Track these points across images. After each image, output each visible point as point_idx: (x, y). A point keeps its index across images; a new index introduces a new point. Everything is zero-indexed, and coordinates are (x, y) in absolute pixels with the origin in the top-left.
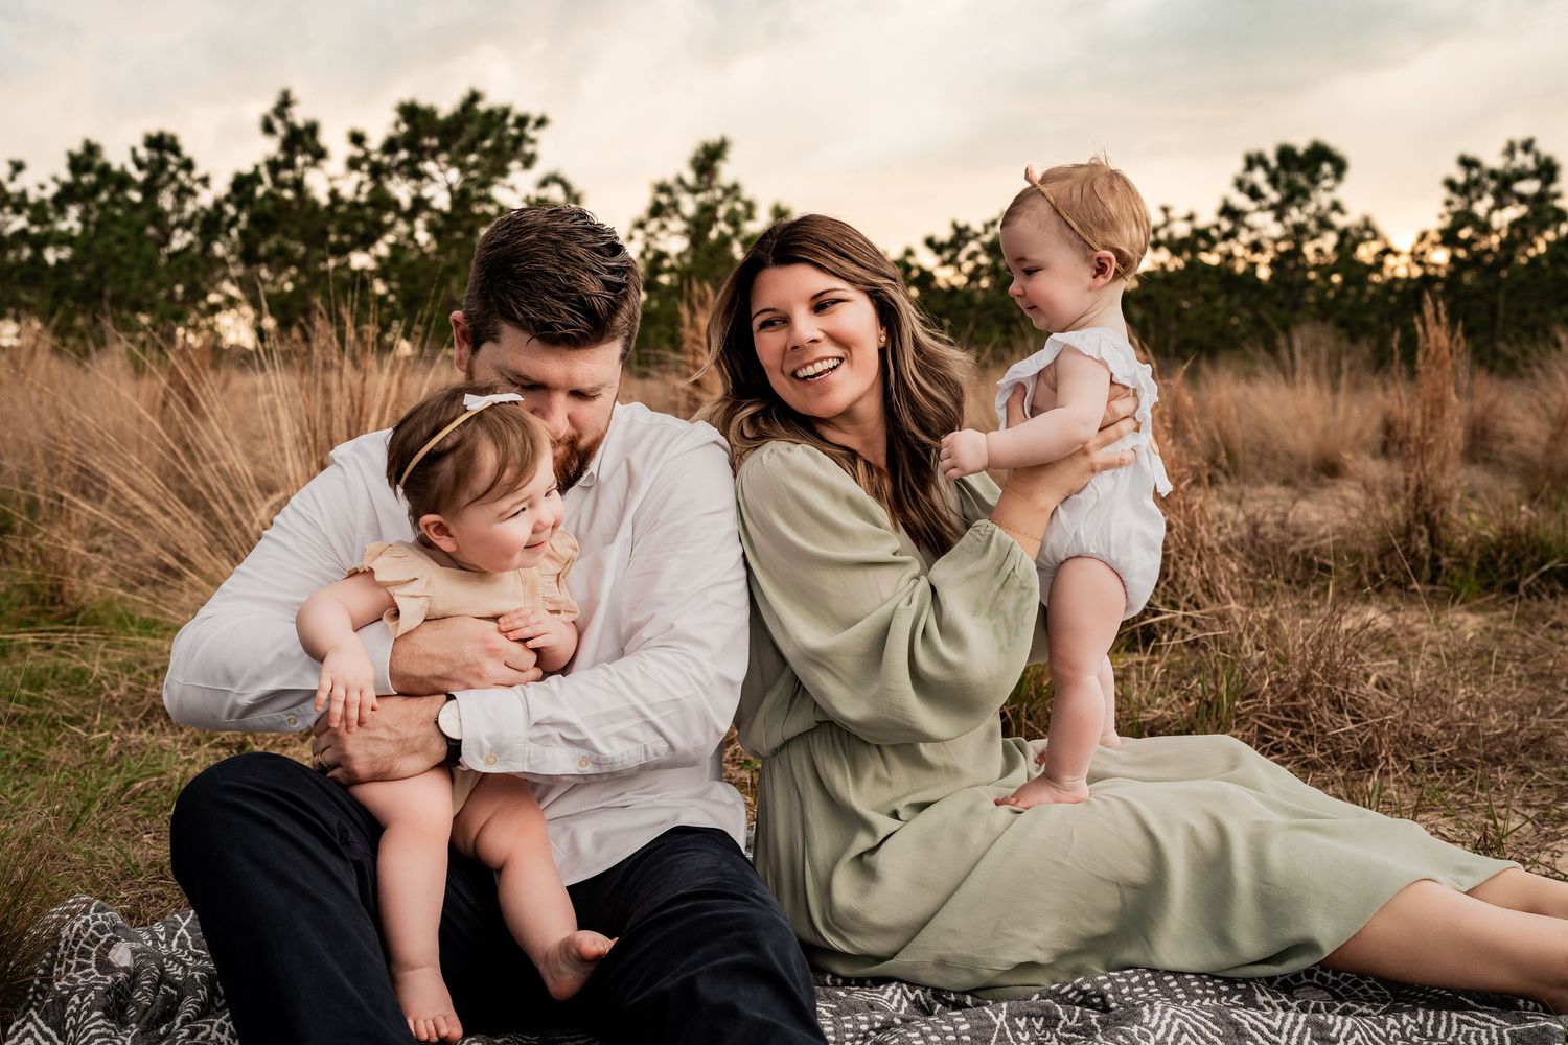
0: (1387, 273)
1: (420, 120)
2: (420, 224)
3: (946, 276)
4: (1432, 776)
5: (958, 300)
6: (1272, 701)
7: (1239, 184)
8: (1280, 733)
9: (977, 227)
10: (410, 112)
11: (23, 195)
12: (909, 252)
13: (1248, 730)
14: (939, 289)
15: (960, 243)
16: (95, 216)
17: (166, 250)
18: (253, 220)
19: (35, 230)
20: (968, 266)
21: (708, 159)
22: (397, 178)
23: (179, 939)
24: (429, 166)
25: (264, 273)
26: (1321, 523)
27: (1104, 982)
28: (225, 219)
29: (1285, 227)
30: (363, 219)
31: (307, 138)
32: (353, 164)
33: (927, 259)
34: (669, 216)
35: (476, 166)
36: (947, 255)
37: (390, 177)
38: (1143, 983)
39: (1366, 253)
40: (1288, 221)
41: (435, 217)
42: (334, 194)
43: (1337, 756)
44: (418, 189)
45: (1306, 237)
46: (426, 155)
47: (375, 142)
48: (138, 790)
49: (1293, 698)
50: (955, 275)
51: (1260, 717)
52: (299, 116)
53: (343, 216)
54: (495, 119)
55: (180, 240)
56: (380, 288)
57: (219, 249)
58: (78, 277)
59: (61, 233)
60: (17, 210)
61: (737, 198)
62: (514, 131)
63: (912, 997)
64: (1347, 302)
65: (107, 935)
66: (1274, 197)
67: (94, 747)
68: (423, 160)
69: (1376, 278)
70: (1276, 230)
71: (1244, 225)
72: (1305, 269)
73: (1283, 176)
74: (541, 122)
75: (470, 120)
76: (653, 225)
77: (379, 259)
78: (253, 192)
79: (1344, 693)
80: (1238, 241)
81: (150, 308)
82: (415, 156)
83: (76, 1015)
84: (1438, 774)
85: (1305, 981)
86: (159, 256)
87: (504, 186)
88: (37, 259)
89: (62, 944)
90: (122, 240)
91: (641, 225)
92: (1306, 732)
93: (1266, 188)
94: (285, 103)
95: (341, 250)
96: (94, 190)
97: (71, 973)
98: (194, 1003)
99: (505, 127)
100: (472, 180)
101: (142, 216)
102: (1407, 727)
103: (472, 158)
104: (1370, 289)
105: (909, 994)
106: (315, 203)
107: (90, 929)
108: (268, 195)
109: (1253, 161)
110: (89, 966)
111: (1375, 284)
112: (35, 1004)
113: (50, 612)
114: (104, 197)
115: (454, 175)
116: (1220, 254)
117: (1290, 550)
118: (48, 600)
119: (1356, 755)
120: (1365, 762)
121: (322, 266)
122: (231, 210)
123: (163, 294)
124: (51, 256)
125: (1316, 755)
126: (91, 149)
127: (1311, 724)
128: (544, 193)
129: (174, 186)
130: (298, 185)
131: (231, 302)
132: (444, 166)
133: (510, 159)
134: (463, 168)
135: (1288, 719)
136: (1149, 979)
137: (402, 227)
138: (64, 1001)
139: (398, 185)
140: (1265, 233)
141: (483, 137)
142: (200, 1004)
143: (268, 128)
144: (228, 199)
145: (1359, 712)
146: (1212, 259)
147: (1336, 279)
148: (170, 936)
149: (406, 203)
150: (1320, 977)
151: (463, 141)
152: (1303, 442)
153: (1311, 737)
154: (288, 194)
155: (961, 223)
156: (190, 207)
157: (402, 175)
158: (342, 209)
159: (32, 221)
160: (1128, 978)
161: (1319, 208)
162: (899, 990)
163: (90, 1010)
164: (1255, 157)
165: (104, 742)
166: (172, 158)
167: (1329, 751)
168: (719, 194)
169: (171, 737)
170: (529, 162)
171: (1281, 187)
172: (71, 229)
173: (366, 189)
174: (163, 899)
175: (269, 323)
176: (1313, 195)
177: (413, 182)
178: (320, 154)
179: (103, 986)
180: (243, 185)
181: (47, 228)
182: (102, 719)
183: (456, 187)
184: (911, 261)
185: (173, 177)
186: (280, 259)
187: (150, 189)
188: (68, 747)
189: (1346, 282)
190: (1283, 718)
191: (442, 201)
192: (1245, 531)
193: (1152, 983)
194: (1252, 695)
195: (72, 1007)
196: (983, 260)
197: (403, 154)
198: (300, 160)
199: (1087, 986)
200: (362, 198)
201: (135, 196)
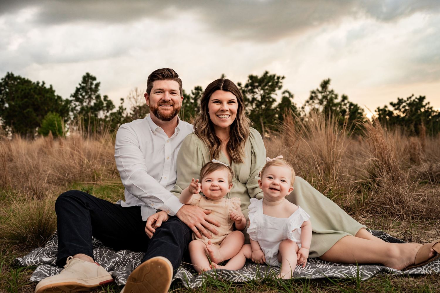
1: (254, 79)
2: (254, 104)
3: (396, 113)
5: (399, 119)
9: (405, 99)
10: (251, 77)
12: (386, 107)
14: (394, 116)
15: (400, 104)
20: (403, 110)
24: (256, 90)
33: (391, 108)
34: (315, 99)
35: (267, 89)
36: (396, 107)
37: (247, 93)
41: (257, 102)
46: (255, 87)
47: (243, 85)
50: (399, 112)
54: (272, 78)
61: (333, 94)
62: (276, 80)
68: (255, 89)
74: (283, 78)
75: (265, 78)
76: (311, 102)
82: (253, 88)
87: (274, 94)
91: (308, 102)
99: (274, 80)
100: (266, 93)
101: (194, 106)
103: (266, 87)
115: (262, 92)
128: (284, 95)
132: (260, 90)
133: (275, 87)
134: (264, 90)
137: (250, 105)
139: (249, 95)
141: (269, 82)
149: (250, 99)
151: (264, 84)
155: (400, 98)
157: (250, 93)
166: (200, 92)
168: (328, 93)
170: (280, 88)
177: (252, 94)
183: (262, 95)
184: (387, 109)
187: (195, 99)
191: (259, 98)
196: (407, 108)
197: (250, 88)
201: (193, 101)
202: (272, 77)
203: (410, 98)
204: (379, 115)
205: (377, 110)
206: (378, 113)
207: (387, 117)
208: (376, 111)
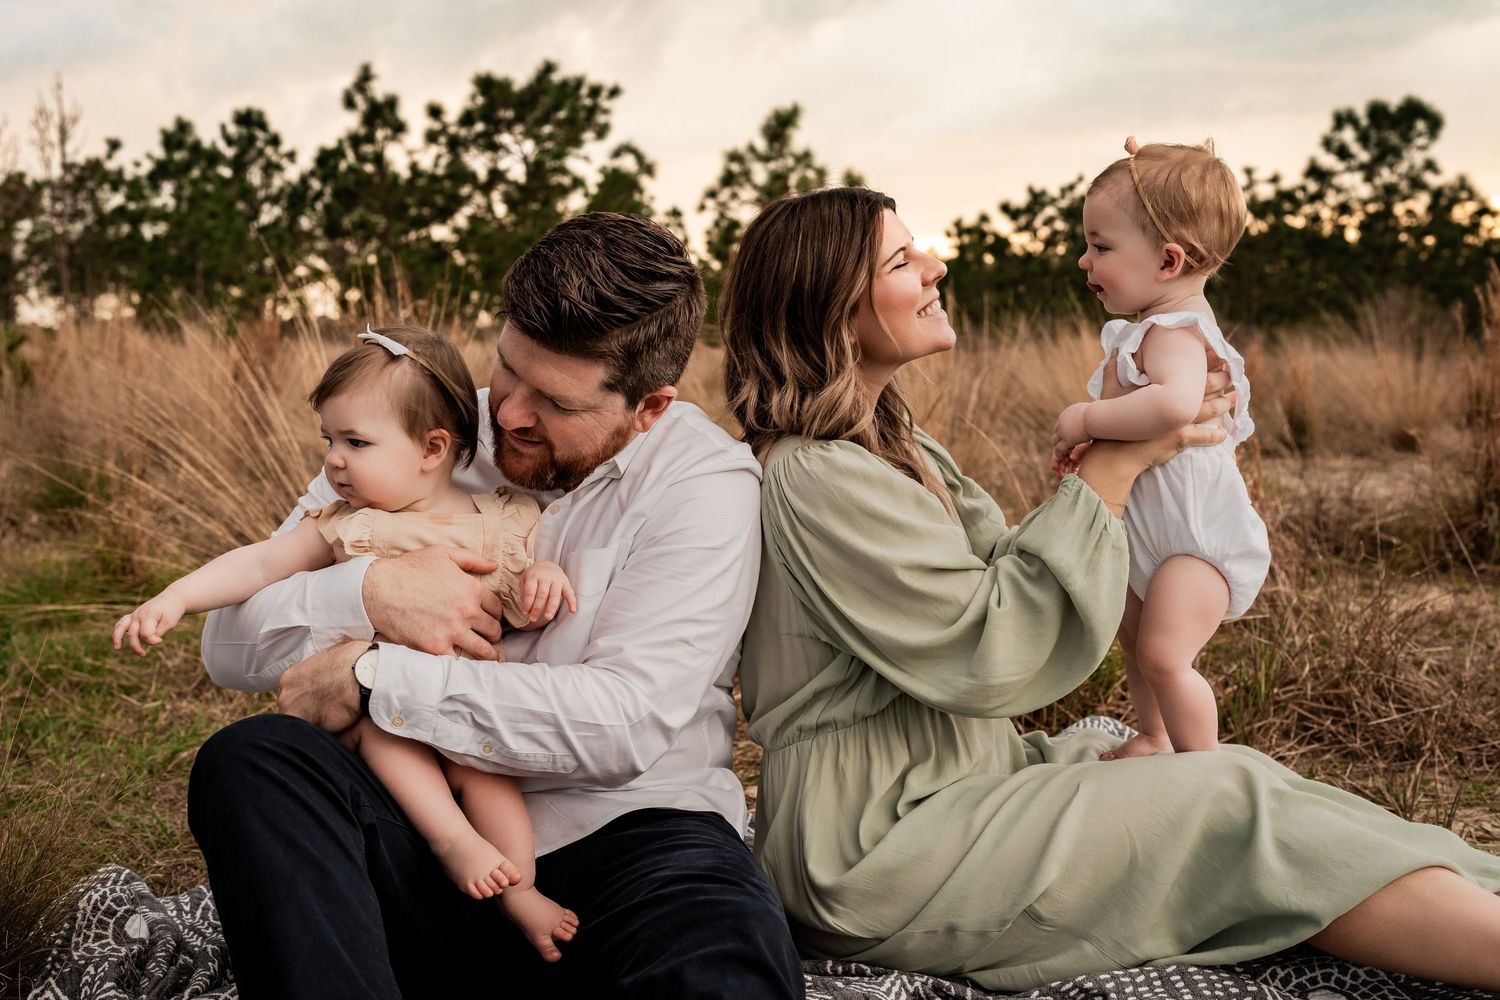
0: (1484, 234)
1: (495, 92)
2: (496, 196)
3: (1021, 242)
4: (1480, 769)
5: (1034, 267)
6: (1313, 689)
7: (1327, 144)
8: (1321, 721)
9: (1054, 192)
10: (486, 85)
11: (120, 172)
12: (984, 218)
13: (1287, 718)
14: (1015, 256)
15: (1037, 208)
16: (187, 192)
17: (256, 225)
18: (336, 194)
19: (132, 206)
20: (1044, 232)
21: (780, 126)
22: (473, 151)
23: (203, 909)
24: (505, 138)
25: (350, 246)
26: (1390, 499)
27: (1107, 981)
28: (311, 194)
29: (1375, 188)
30: (441, 192)
31: (386, 112)
32: (432, 137)
33: (1002, 226)
34: (741, 185)
35: (551, 137)
36: (1023, 220)
37: (467, 149)
38: (1149, 982)
39: (1461, 213)
40: (1378, 181)
41: (511, 189)
42: (414, 167)
43: (1380, 746)
44: (494, 161)
45: (1396, 197)
46: (502, 126)
47: (452, 115)
48: (184, 759)
49: (1336, 685)
50: (1031, 241)
51: (1301, 705)
52: (379, 90)
53: (423, 189)
54: (569, 90)
55: (269, 214)
56: (459, 259)
57: (305, 223)
58: (173, 252)
59: (156, 210)
60: (115, 188)
61: (809, 166)
62: (587, 102)
63: (911, 989)
64: (1439, 265)
65: (124, 908)
66: (1364, 156)
67: (147, 716)
68: (498, 131)
69: (1470, 239)
70: (1365, 191)
71: (1331, 186)
72: (1396, 231)
73: (1374, 135)
74: (615, 92)
75: (544, 92)
76: (724, 195)
77: (457, 230)
78: (336, 166)
79: (1388, 681)
80: (1325, 204)
81: (240, 281)
82: (491, 127)
83: (91, 985)
84: (1486, 766)
85: (1322, 984)
86: (249, 230)
87: (578, 157)
88: (135, 234)
89: (79, 915)
90: (213, 215)
91: (712, 194)
92: (1348, 721)
93: (1355, 148)
94: (365, 77)
95: (422, 223)
96: (186, 167)
97: (90, 944)
98: (204, 975)
99: (579, 98)
100: (547, 151)
101: (231, 192)
102: (1456, 717)
103: (547, 129)
104: (1465, 252)
105: (909, 986)
106: (396, 177)
107: (108, 902)
108: (351, 169)
109: (1342, 119)
110: (106, 937)
111: (1470, 246)
112: (53, 972)
113: (121, 582)
114: (196, 173)
115: (529, 147)
116: (1306, 216)
117: (1355, 526)
118: (119, 570)
119: (1400, 746)
120: (1409, 752)
121: (403, 239)
122: (316, 184)
123: (253, 267)
124: (148, 231)
125: (1358, 745)
126: (183, 127)
127: (1353, 712)
128: (617, 163)
129: (261, 162)
130: (379, 159)
131: (317, 275)
132: (520, 137)
133: (583, 129)
134: (539, 140)
135: (1329, 707)
136: (1155, 979)
137: (479, 199)
138: (80, 971)
139: (475, 157)
140: (1353, 194)
141: (557, 107)
142: (209, 977)
143: (349, 103)
144: (312, 173)
145: (1405, 700)
146: (1297, 222)
147: (1430, 241)
148: (195, 906)
149: (482, 175)
150: (1338, 981)
151: (537, 113)
152: (1382, 412)
153: (1353, 726)
154: (369, 168)
155: (1038, 188)
156: (277, 182)
157: (478, 146)
158: (421, 182)
159: (129, 198)
160: (1133, 977)
161: (1412, 167)
162: (898, 982)
163: (103, 981)
164: (1344, 116)
165: (157, 711)
166: (260, 134)
167: (1372, 741)
168: (790, 162)
169: (222, 707)
170: (602, 132)
171: (1372, 146)
172: (165, 206)
173: (444, 161)
174: (196, 868)
175: (353, 295)
176: (1405, 154)
177: (489, 155)
178: (399, 128)
179: (118, 957)
180: (326, 159)
181: (142, 205)
182: (157, 689)
183: (532, 158)
184: (986, 227)
185: (261, 153)
186: (364, 232)
187: (239, 165)
188: (123, 716)
189: (1439, 245)
190: (1324, 706)
191: (517, 173)
192: (1308, 506)
193: (1158, 983)
194: (1294, 681)
195: (87, 977)
196: (1060, 225)
197: (480, 127)
198: (380, 134)
199: (1089, 985)
200: (440, 171)
201: (226, 172)
202: (572, 88)
203: (1071, 187)
204: (962, 248)
205: (954, 230)
206: (955, 241)
207: (989, 259)
208: (949, 234)
